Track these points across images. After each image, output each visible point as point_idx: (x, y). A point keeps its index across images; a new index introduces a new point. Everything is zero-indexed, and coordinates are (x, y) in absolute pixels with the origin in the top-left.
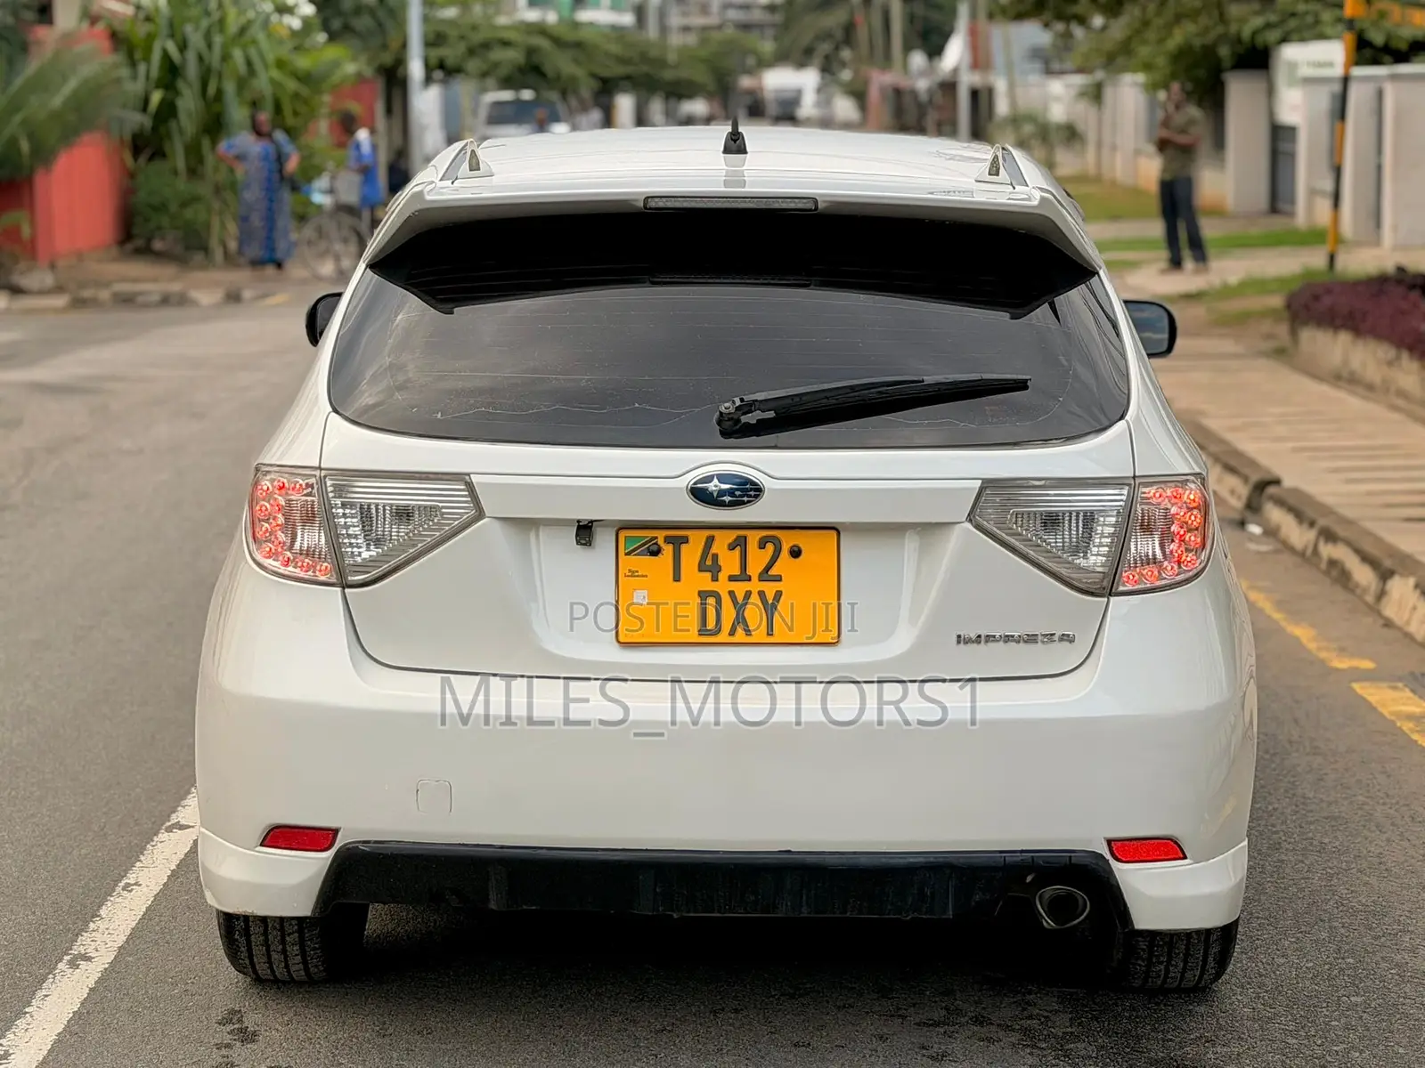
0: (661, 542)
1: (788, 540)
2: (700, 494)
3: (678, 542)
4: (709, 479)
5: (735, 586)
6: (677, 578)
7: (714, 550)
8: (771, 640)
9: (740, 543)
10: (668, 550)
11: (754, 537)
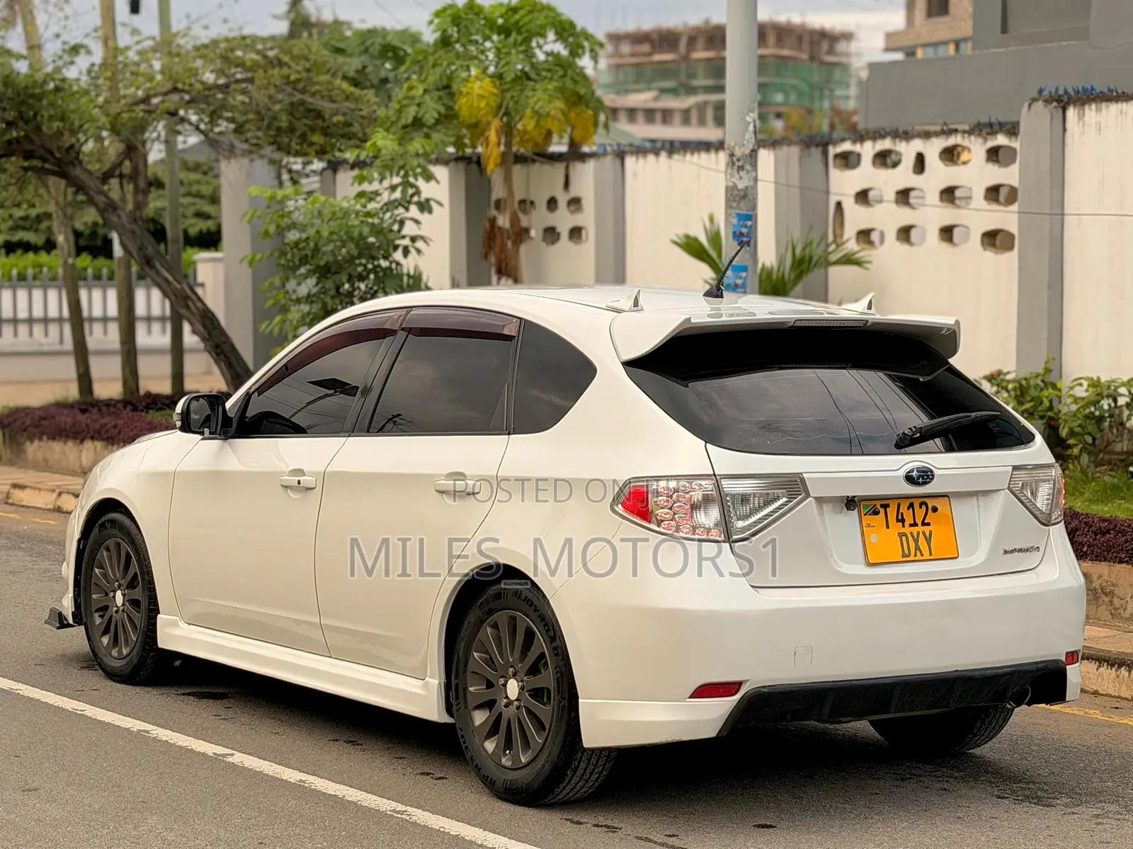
0: (879, 507)
1: (931, 503)
2: (909, 479)
3: (885, 507)
4: (912, 471)
5: (913, 529)
6: (888, 527)
7: (901, 511)
8: (931, 558)
9: (911, 505)
10: (882, 511)
11: (916, 503)
